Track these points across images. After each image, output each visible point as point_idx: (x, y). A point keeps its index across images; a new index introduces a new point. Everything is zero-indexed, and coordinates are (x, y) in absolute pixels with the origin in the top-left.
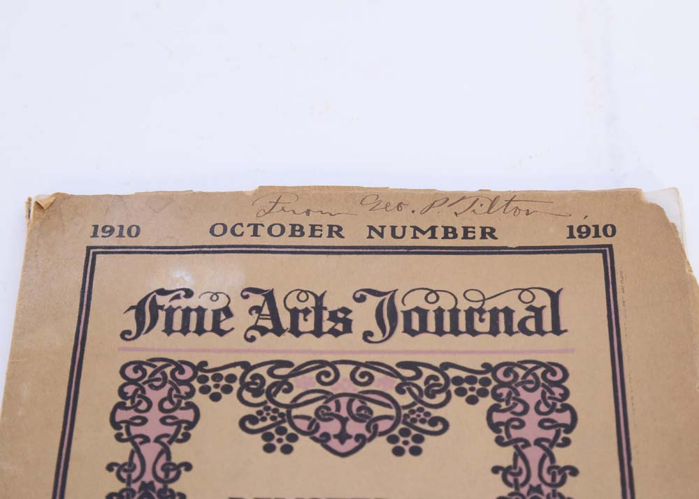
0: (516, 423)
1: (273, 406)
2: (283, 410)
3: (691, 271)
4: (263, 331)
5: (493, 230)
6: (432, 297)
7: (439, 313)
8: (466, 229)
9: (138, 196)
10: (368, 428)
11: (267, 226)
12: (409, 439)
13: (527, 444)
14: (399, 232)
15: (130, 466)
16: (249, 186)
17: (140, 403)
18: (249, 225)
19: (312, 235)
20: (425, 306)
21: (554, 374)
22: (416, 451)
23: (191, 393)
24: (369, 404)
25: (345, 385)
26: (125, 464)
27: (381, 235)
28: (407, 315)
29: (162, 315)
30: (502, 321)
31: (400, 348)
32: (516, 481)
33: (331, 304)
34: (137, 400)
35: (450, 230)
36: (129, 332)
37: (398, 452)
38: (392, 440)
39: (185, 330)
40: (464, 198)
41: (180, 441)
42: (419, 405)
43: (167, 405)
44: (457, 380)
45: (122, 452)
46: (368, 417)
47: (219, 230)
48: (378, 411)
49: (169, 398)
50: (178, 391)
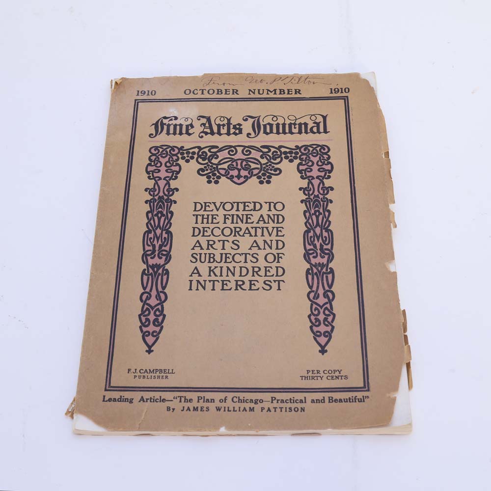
0: (309, 170)
1: (211, 165)
2: (215, 166)
3: (379, 106)
4: (206, 133)
5: (300, 90)
6: (275, 119)
7: (278, 125)
8: (288, 90)
9: (154, 78)
10: (249, 173)
11: (207, 90)
12: (266, 177)
13: (313, 178)
14: (261, 92)
15: (154, 189)
16: (200, 74)
17: (157, 163)
18: (200, 90)
19: (226, 94)
20: (272, 122)
21: (324, 149)
22: (268, 182)
23: (178, 160)
24: (249, 163)
25: (239, 155)
26: (152, 189)
27: (254, 93)
28: (265, 126)
29: (165, 127)
30: (303, 128)
31: (262, 139)
32: (309, 193)
33: (234, 122)
34: (156, 162)
35: (282, 91)
36: (152, 134)
37: (261, 183)
38: (259, 178)
39: (175, 133)
40: (288, 77)
41: (174, 179)
42: (270, 163)
43: (168, 164)
44: (285, 153)
45: (150, 184)
46: (249, 169)
47: (188, 92)
48: (253, 166)
49: (169, 161)
50: (172, 158)
